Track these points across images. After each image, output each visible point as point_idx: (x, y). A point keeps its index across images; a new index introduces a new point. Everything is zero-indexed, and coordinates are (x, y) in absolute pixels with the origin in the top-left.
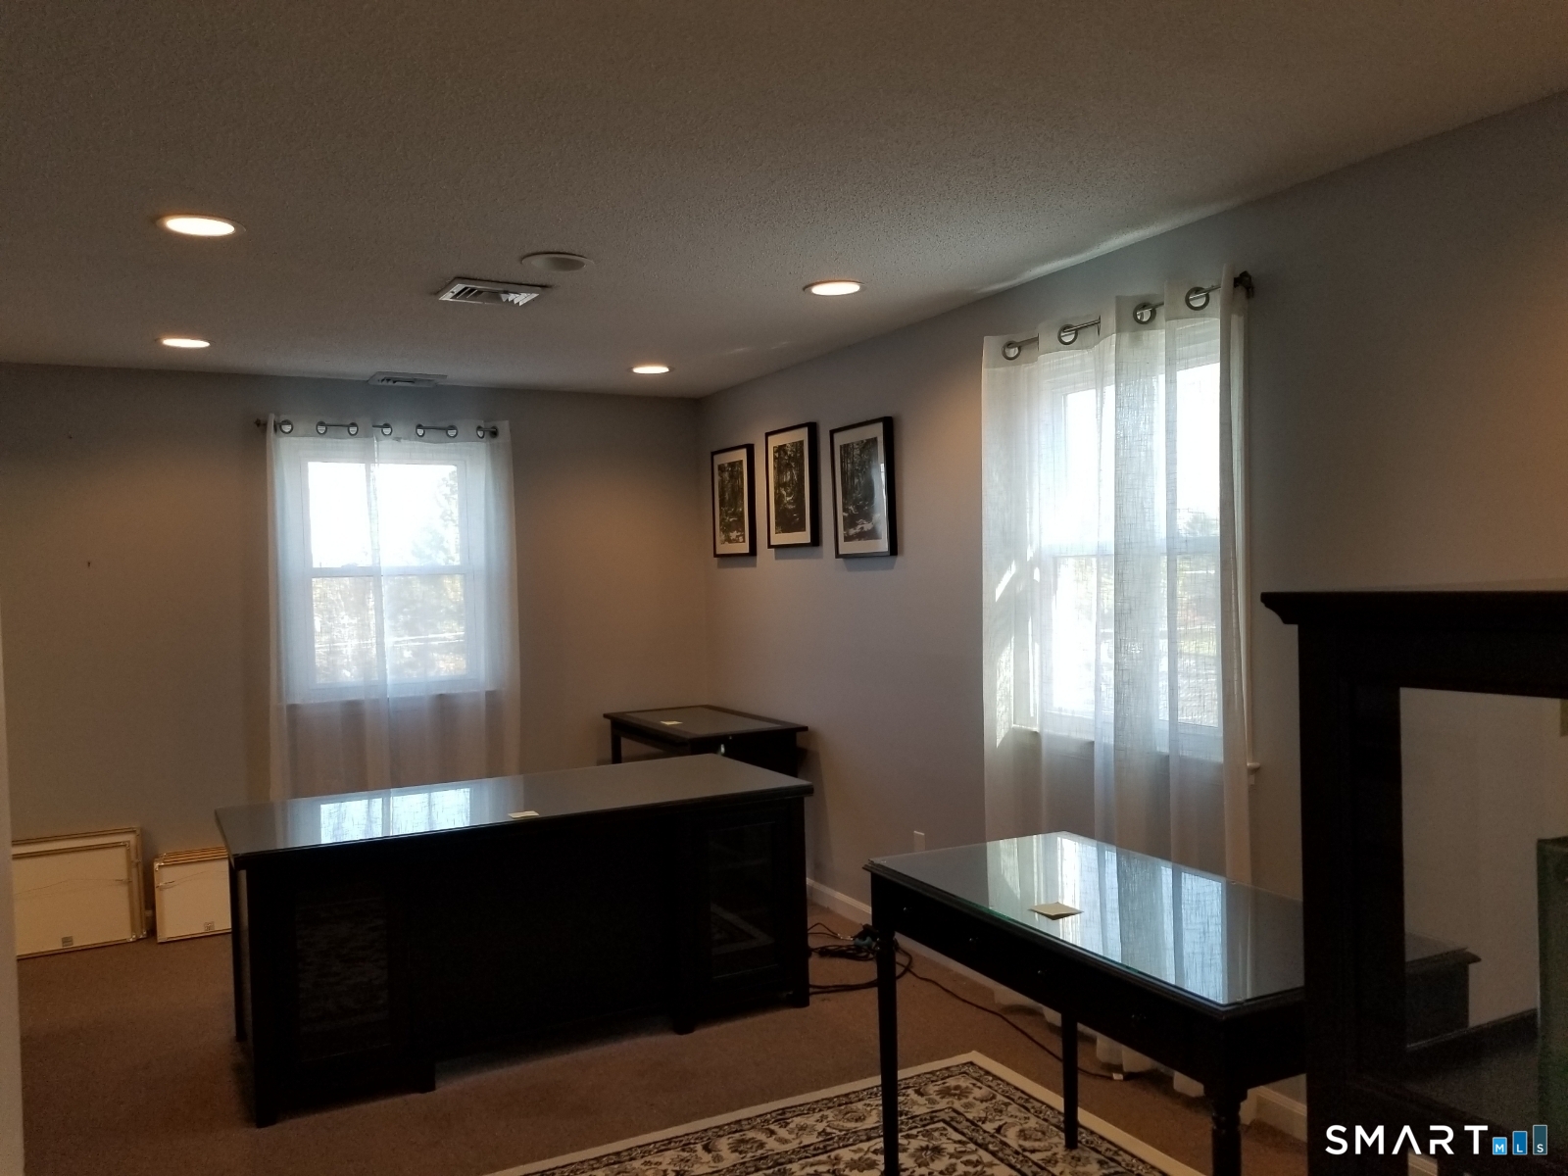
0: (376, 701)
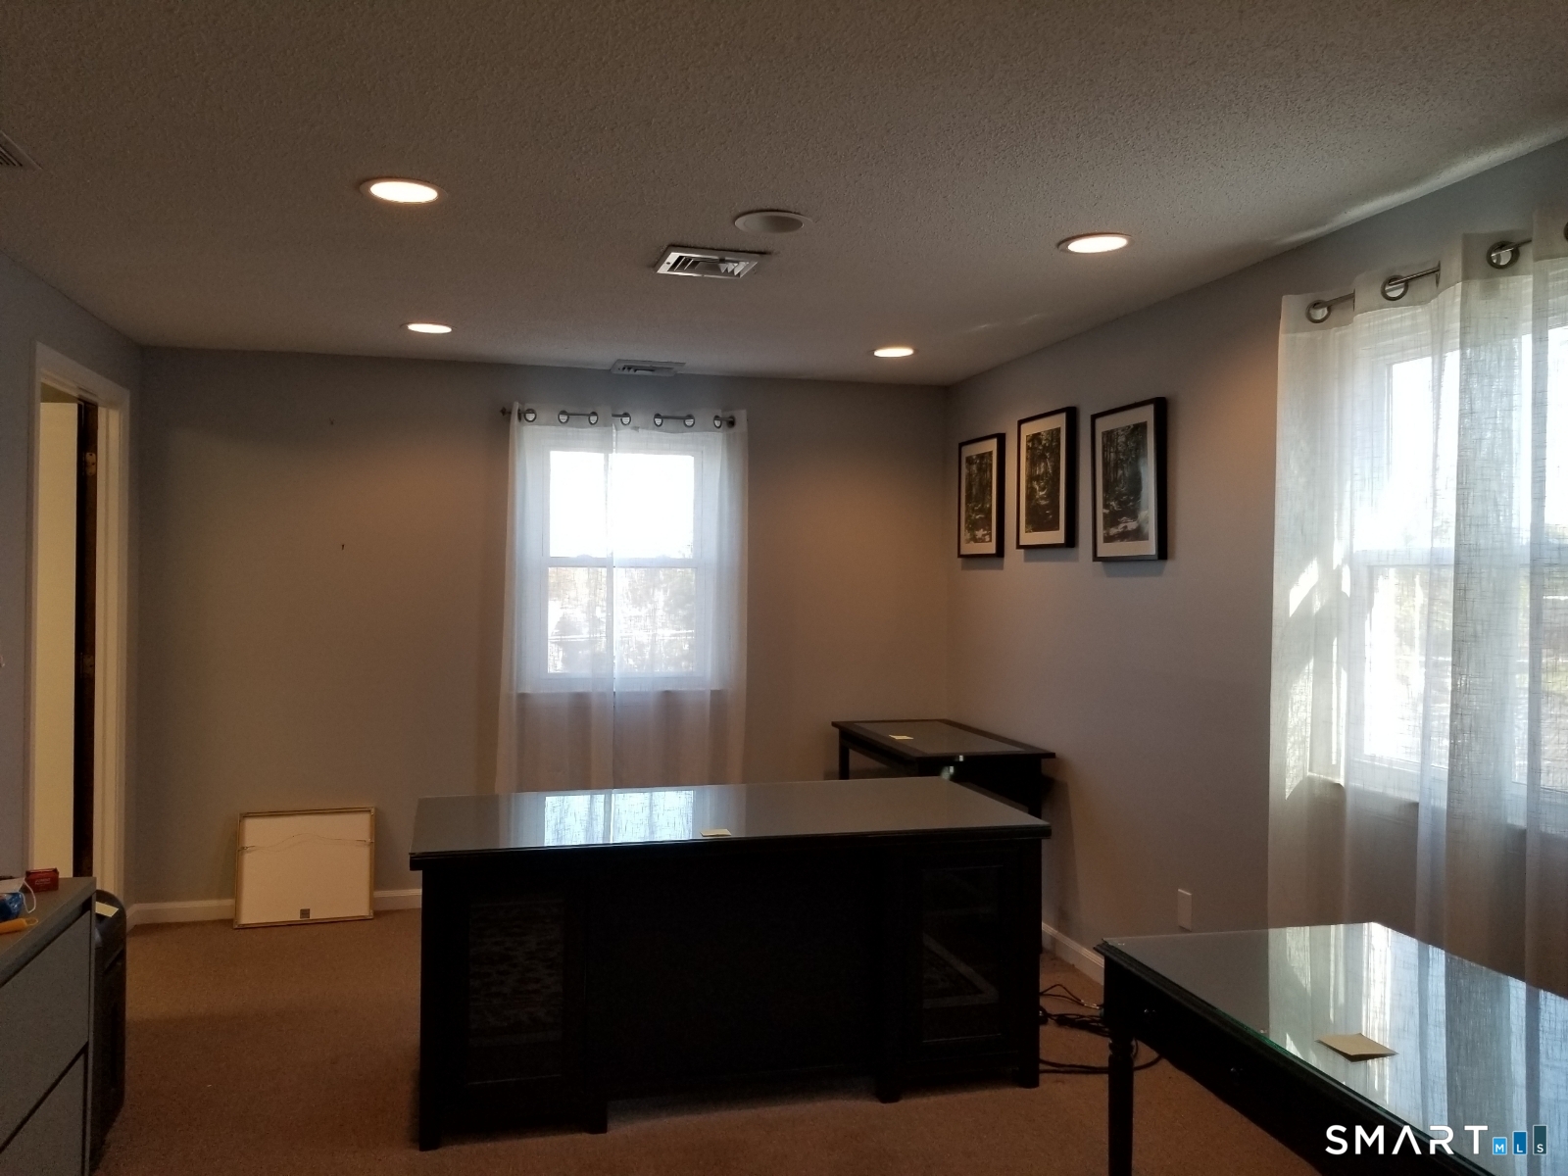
0: (603, 695)
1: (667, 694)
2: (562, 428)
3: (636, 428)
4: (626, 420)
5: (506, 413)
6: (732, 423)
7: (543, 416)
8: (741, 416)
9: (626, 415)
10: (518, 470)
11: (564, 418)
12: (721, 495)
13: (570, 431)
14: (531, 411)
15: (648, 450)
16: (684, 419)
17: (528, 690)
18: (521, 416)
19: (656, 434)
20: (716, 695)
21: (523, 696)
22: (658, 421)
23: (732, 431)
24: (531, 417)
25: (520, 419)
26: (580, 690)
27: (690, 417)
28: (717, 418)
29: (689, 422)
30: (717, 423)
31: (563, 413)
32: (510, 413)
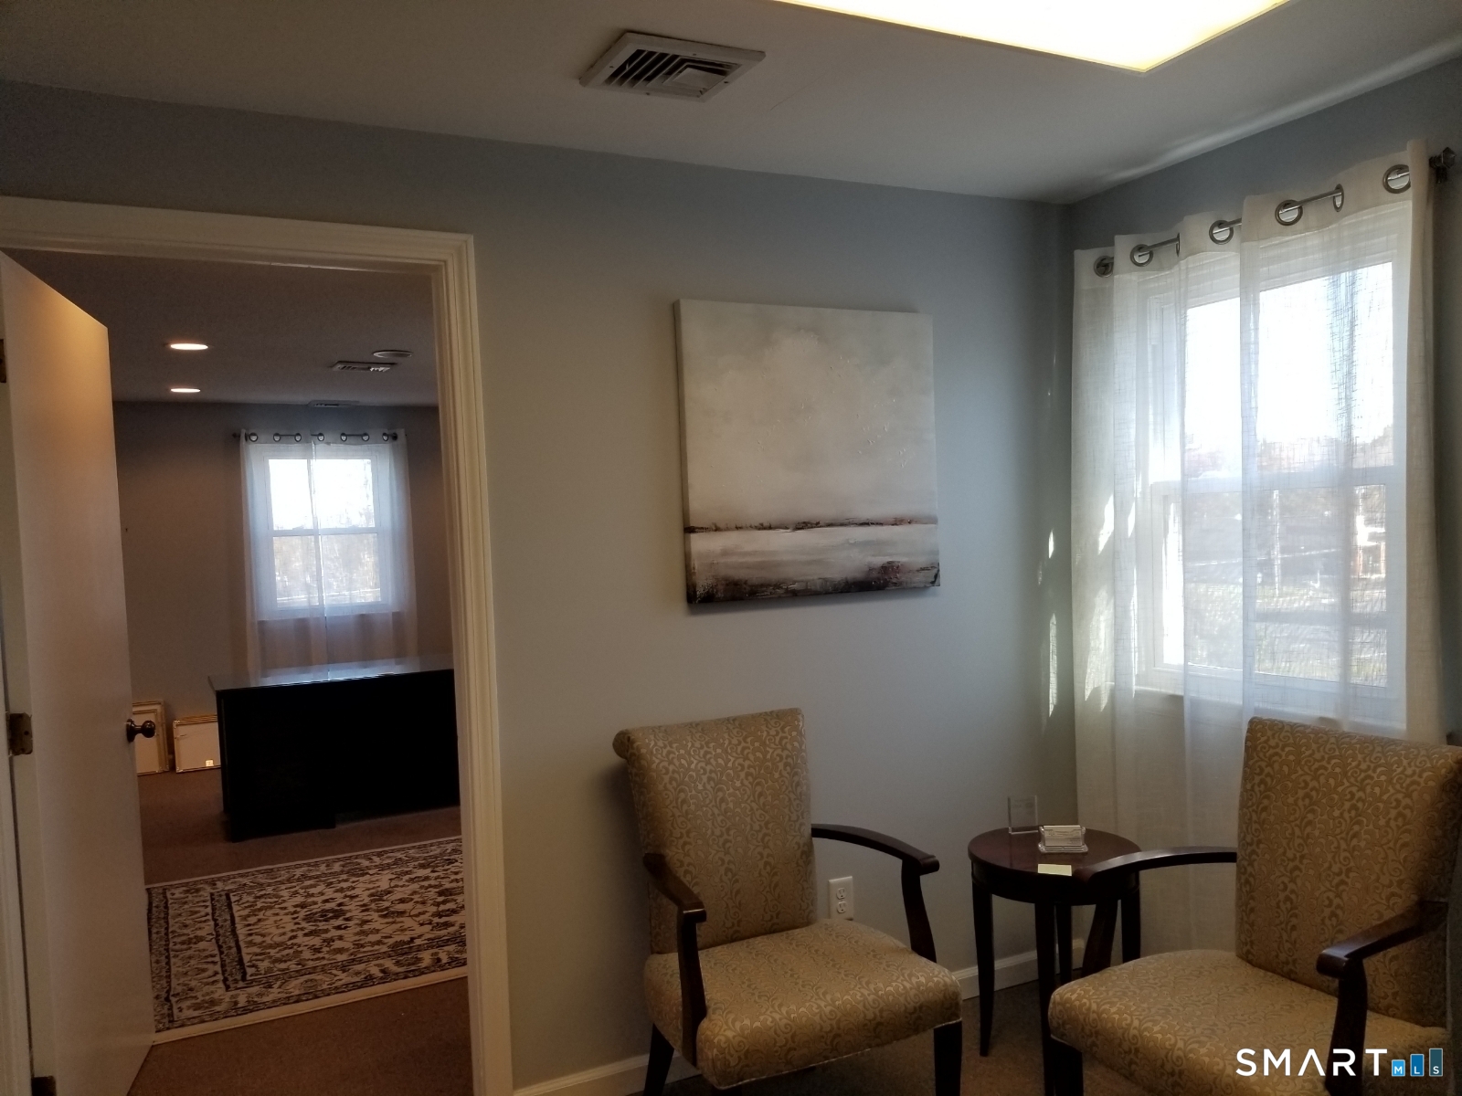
0: (318, 619)
1: (362, 616)
2: (276, 445)
3: (328, 443)
4: (321, 438)
5: (236, 436)
6: (395, 437)
7: (262, 437)
8: (401, 433)
9: (321, 434)
10: (248, 474)
11: (277, 438)
12: (391, 484)
13: (282, 446)
14: (254, 434)
15: (337, 457)
16: (362, 436)
17: (265, 618)
18: (247, 437)
19: (342, 446)
20: (395, 614)
21: (262, 623)
22: (344, 438)
23: (395, 443)
24: (254, 438)
25: (246, 440)
26: (300, 616)
27: (366, 434)
28: (384, 434)
29: (365, 438)
30: (385, 438)
31: (277, 435)
32: (239, 436)
